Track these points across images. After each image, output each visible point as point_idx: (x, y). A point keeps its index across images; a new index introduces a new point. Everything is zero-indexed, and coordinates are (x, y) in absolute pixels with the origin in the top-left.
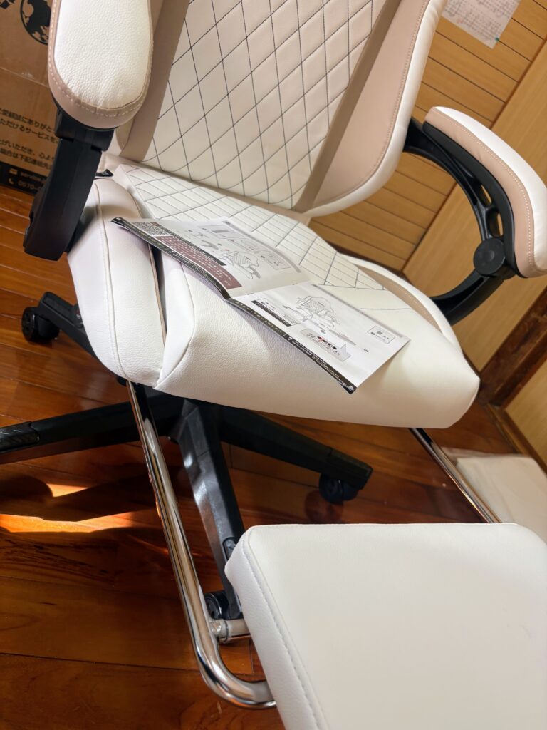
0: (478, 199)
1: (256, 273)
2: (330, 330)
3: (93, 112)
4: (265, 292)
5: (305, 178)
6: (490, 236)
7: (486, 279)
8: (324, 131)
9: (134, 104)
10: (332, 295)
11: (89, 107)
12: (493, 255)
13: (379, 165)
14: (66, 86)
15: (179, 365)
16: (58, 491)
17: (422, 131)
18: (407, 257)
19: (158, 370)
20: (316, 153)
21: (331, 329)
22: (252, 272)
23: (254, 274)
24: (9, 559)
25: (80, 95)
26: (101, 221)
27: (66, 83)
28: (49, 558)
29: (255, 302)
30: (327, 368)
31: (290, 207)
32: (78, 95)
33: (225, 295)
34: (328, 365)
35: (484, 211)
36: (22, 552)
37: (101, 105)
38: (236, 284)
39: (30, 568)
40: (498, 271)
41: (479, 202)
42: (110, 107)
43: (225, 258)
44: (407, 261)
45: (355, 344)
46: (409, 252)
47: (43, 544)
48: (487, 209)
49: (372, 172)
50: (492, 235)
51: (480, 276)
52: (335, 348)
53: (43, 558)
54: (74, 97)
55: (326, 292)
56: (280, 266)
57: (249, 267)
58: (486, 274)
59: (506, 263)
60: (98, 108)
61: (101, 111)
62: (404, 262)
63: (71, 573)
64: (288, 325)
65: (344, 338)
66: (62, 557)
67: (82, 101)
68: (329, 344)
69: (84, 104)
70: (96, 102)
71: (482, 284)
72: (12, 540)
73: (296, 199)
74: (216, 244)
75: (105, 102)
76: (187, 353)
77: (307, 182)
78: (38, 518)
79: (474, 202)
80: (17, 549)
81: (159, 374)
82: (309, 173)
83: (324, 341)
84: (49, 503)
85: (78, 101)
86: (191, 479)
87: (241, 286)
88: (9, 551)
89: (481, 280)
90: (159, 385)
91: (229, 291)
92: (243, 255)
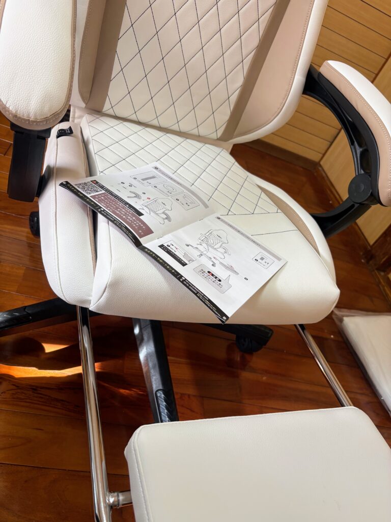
0: (355, 141)
1: (168, 218)
2: (221, 263)
3: (28, 122)
4: (172, 233)
5: (226, 117)
6: (362, 172)
7: (356, 205)
8: (240, 81)
9: (58, 113)
10: (231, 226)
11: (24, 119)
12: (363, 187)
13: (282, 108)
14: (5, 105)
15: (102, 298)
16: (49, 348)
17: (317, 79)
18: (323, 152)
19: (90, 298)
20: (234, 98)
21: (221, 261)
22: (165, 216)
23: (166, 218)
24: (14, 398)
25: (16, 112)
26: (54, 182)
27: (5, 103)
28: (40, 397)
29: (162, 246)
30: (207, 302)
31: (216, 138)
32: (14, 112)
33: (138, 244)
34: (209, 301)
35: (359, 150)
36: (23, 393)
37: (33, 117)
38: (149, 231)
39: (28, 404)
40: (365, 201)
41: (356, 143)
42: (39, 118)
43: (145, 208)
44: (324, 155)
45: (238, 274)
46: (325, 148)
47: (37, 387)
48: (361, 150)
49: (277, 113)
50: (364, 170)
51: (353, 203)
52: (220, 281)
53: (36, 397)
54: (12, 114)
55: (226, 223)
56: (191, 206)
57: (164, 213)
58: (357, 202)
59: (372, 194)
60: (30, 119)
61: (33, 122)
62: (321, 155)
63: (54, 407)
64: (184, 264)
65: (230, 268)
66: (49, 396)
67: (18, 116)
68: (216, 278)
69: (20, 118)
70: (28, 116)
71: (353, 209)
72: (17, 385)
73: (220, 133)
74: (140, 193)
75: (35, 115)
76: (106, 291)
77: (228, 120)
78: (34, 368)
79: (352, 143)
80: (19, 391)
81: (91, 301)
82: (229, 113)
83: (213, 275)
84: (43, 357)
85: (15, 116)
86: (138, 343)
87: (153, 232)
88: (14, 392)
89: (353, 206)
90: (92, 307)
91: (141, 240)
92: (160, 201)
